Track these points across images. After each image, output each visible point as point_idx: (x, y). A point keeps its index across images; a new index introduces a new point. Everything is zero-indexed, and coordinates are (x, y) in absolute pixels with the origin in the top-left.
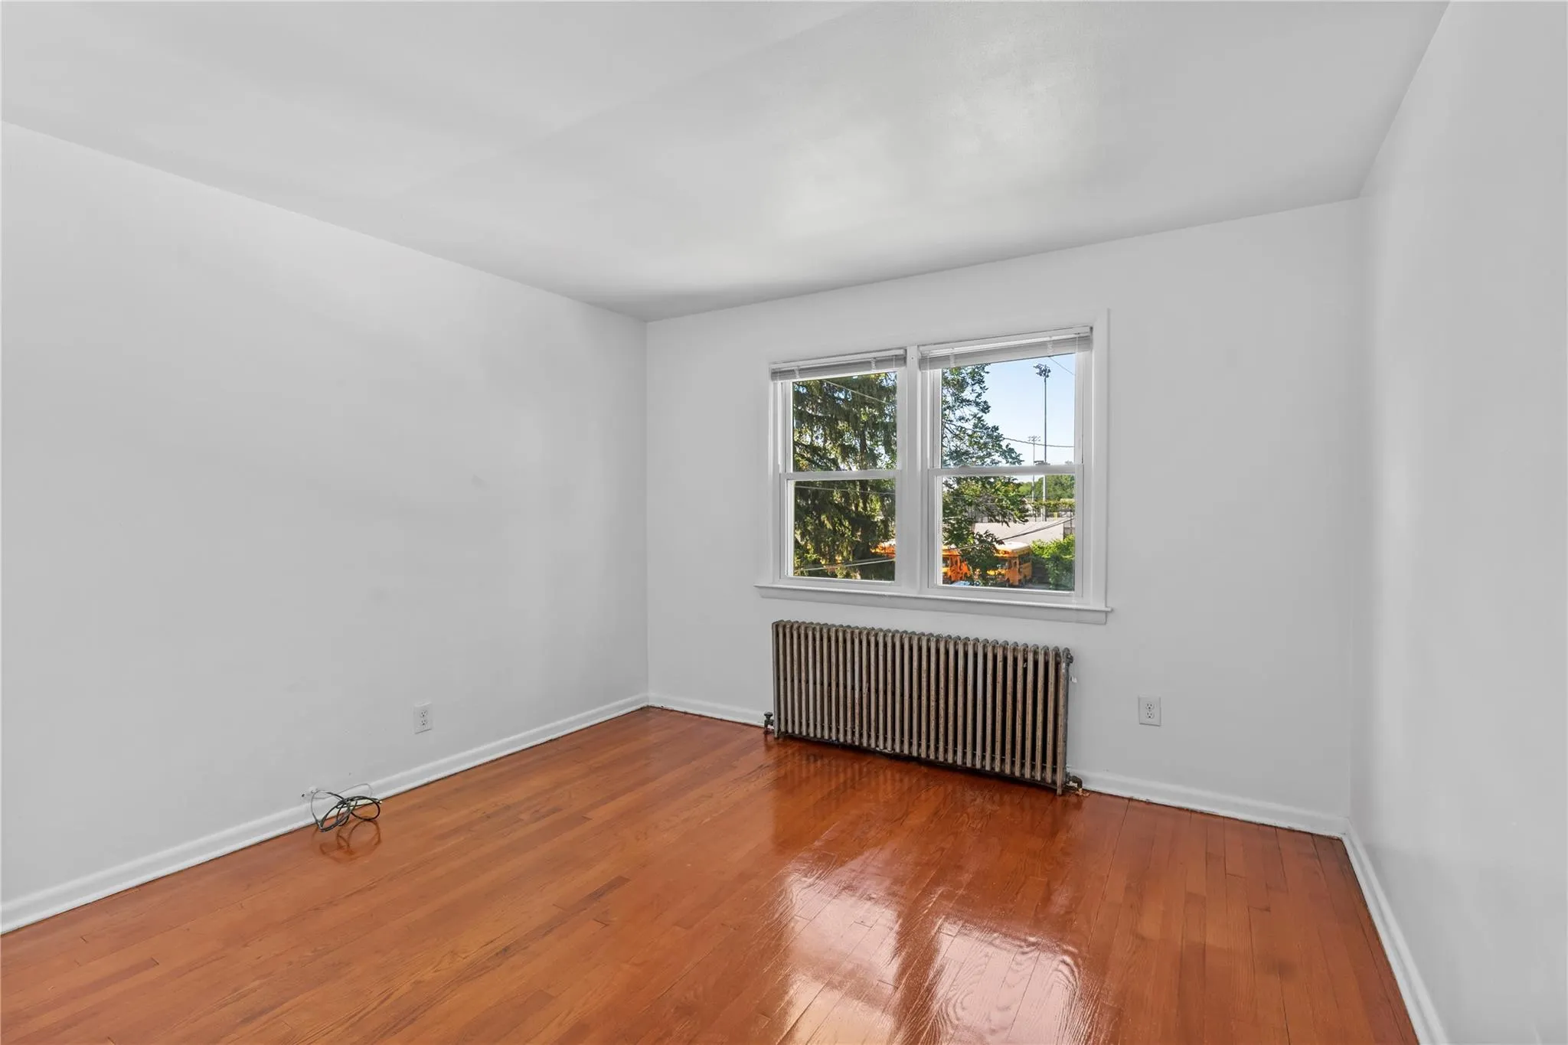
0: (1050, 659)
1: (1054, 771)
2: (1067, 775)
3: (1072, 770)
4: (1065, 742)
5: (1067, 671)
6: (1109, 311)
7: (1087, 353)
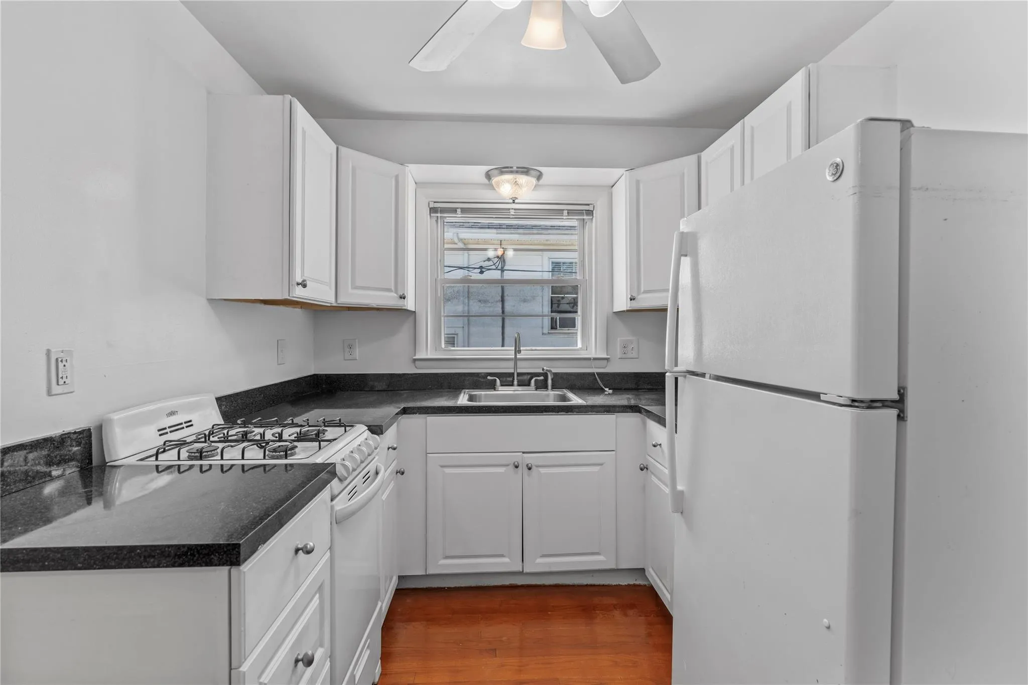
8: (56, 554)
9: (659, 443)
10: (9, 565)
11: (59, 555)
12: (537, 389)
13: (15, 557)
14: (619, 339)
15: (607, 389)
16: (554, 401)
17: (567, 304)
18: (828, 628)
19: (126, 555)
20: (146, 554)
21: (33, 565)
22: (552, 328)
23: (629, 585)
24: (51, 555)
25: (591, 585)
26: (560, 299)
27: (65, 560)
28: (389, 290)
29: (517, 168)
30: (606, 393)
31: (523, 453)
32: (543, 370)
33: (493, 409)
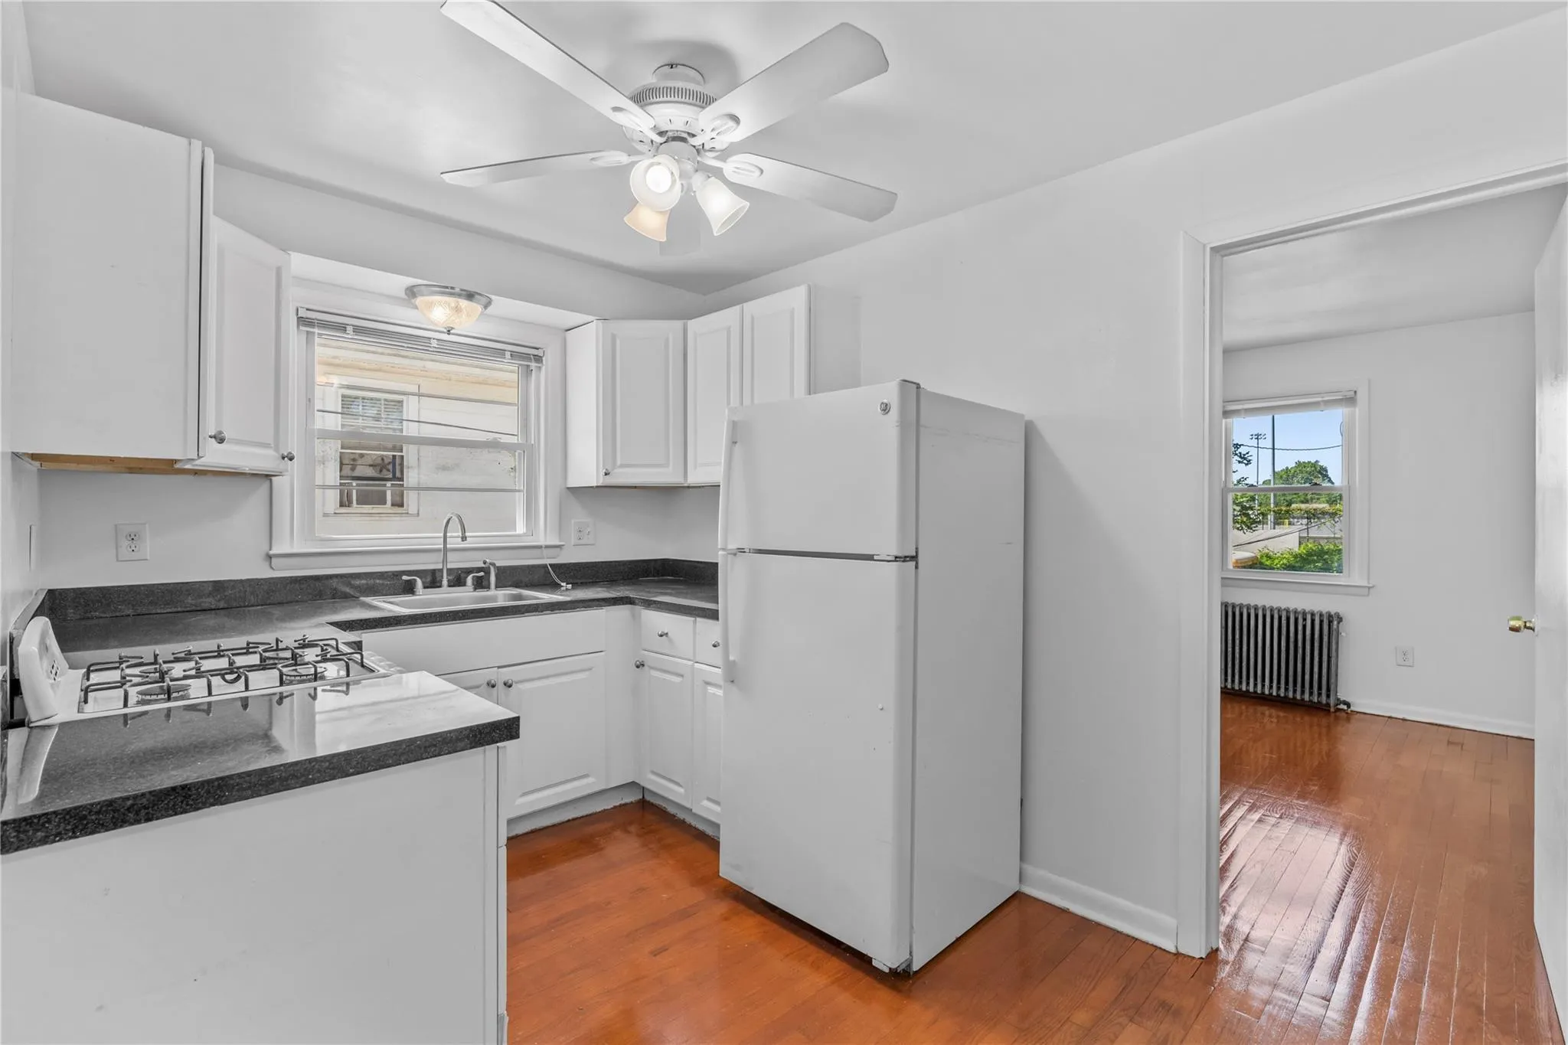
0: (1325, 620)
1: (1328, 696)
2: (1338, 699)
3: (1342, 696)
4: (1337, 675)
5: (1338, 627)
6: (1369, 381)
7: (1352, 409)
8: (323, 764)
9: (666, 632)
10: (260, 788)
11: (327, 764)
12: (475, 589)
13: (270, 777)
14: (573, 522)
15: (563, 584)
16: (505, 601)
17: (370, 466)
18: (882, 709)
19: (405, 749)
20: (427, 744)
21: (293, 782)
22: (342, 505)
23: (615, 807)
24: (317, 766)
25: (574, 819)
26: (357, 457)
27: (333, 769)
28: (266, 446)
29: (462, 290)
30: (562, 589)
31: (499, 667)
32: (485, 563)
33: (461, 615)
